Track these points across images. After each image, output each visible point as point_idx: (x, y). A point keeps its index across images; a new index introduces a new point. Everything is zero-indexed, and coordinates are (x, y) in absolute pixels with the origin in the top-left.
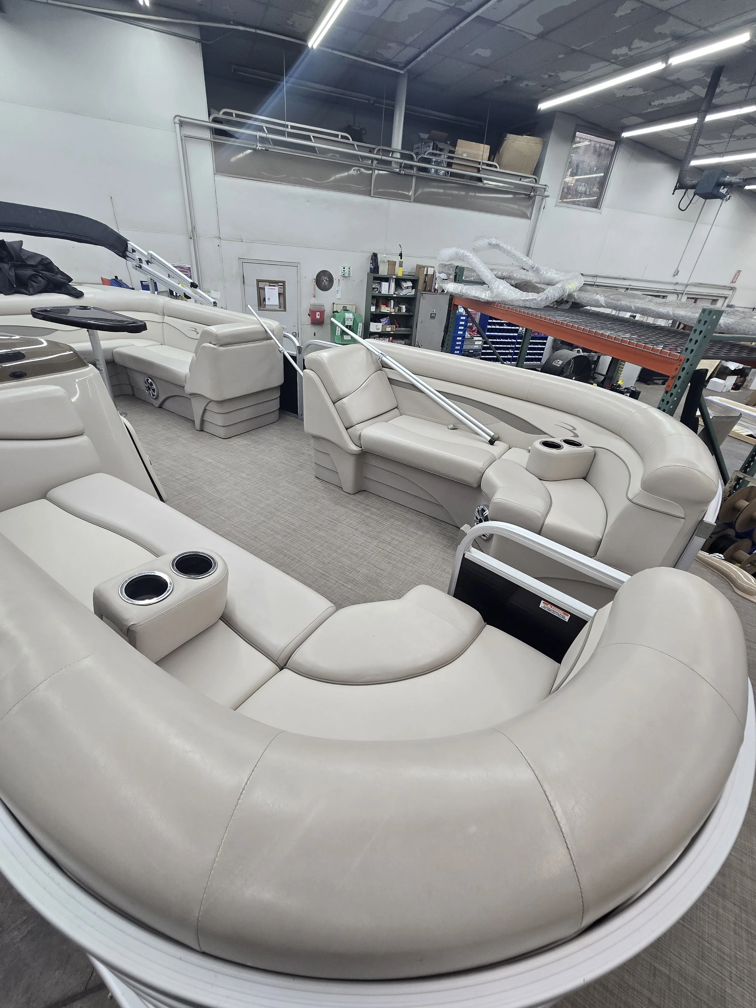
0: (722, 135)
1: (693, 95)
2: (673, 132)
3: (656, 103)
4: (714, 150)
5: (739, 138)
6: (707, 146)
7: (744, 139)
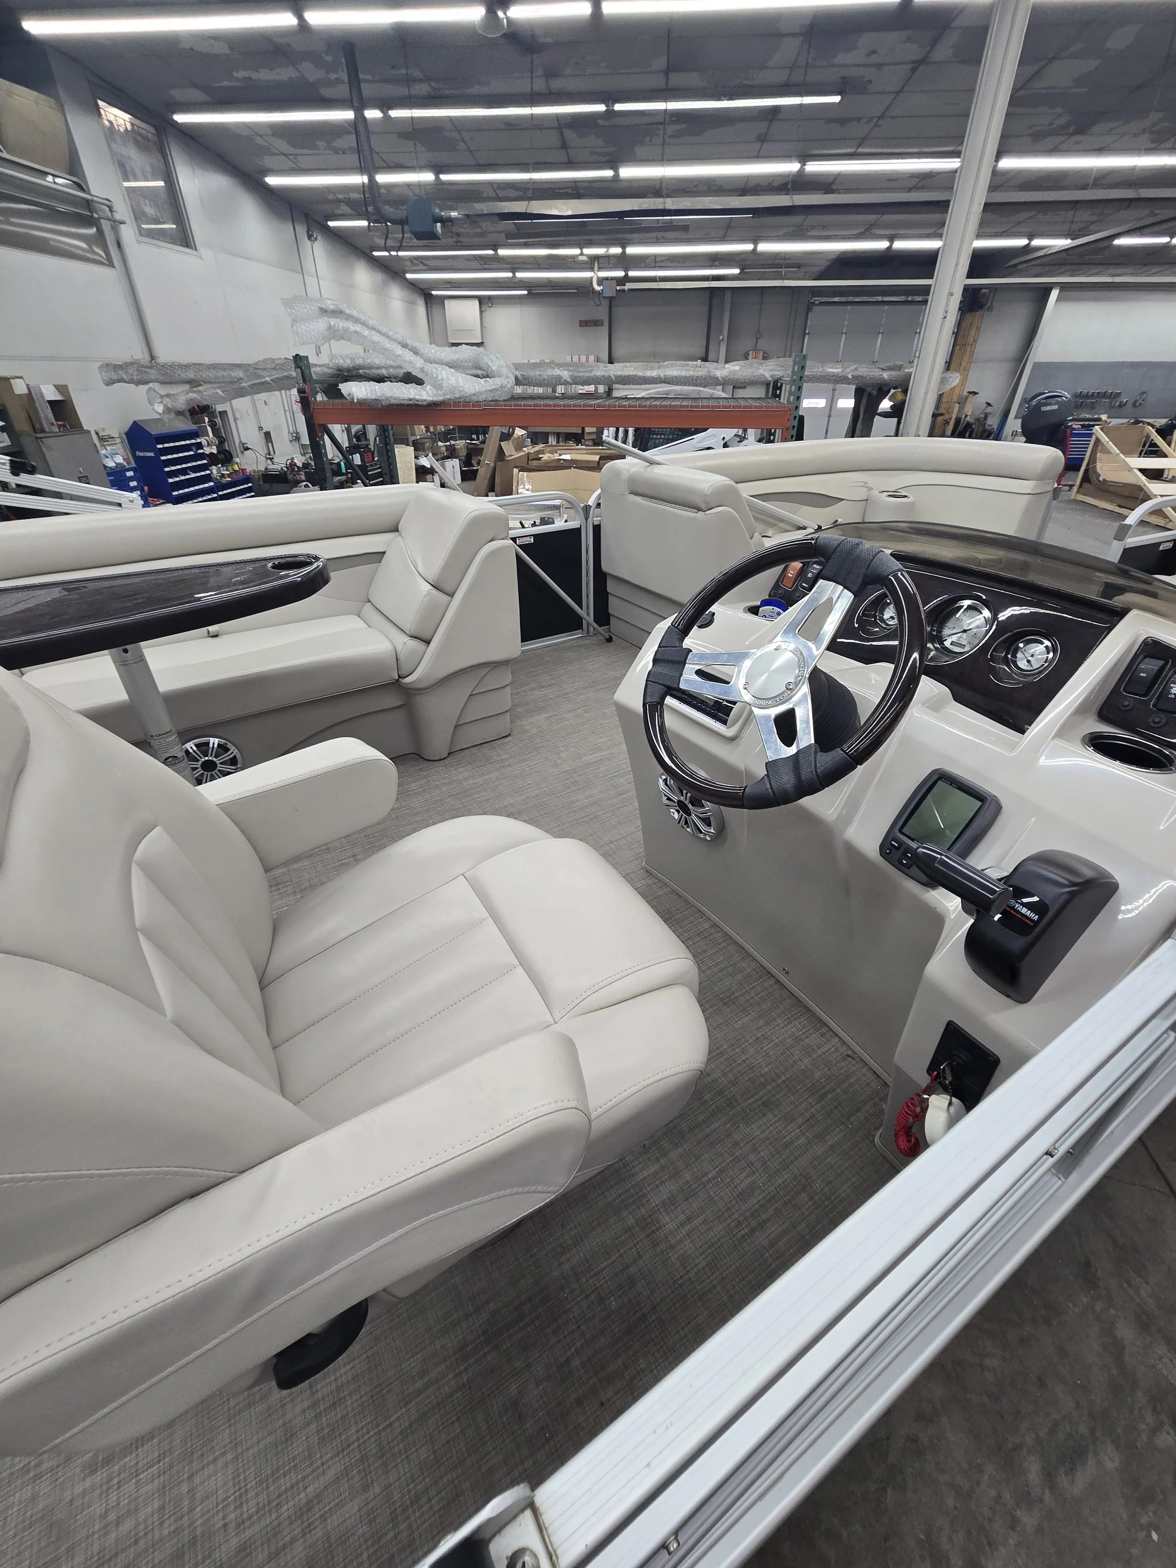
0: (318, 143)
1: (298, 74)
2: (251, 129)
3: (241, 74)
4: (300, 165)
5: (336, 151)
6: (291, 157)
7: (343, 153)
